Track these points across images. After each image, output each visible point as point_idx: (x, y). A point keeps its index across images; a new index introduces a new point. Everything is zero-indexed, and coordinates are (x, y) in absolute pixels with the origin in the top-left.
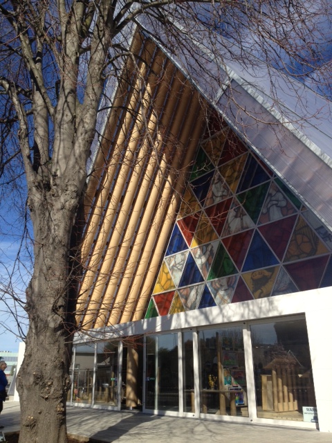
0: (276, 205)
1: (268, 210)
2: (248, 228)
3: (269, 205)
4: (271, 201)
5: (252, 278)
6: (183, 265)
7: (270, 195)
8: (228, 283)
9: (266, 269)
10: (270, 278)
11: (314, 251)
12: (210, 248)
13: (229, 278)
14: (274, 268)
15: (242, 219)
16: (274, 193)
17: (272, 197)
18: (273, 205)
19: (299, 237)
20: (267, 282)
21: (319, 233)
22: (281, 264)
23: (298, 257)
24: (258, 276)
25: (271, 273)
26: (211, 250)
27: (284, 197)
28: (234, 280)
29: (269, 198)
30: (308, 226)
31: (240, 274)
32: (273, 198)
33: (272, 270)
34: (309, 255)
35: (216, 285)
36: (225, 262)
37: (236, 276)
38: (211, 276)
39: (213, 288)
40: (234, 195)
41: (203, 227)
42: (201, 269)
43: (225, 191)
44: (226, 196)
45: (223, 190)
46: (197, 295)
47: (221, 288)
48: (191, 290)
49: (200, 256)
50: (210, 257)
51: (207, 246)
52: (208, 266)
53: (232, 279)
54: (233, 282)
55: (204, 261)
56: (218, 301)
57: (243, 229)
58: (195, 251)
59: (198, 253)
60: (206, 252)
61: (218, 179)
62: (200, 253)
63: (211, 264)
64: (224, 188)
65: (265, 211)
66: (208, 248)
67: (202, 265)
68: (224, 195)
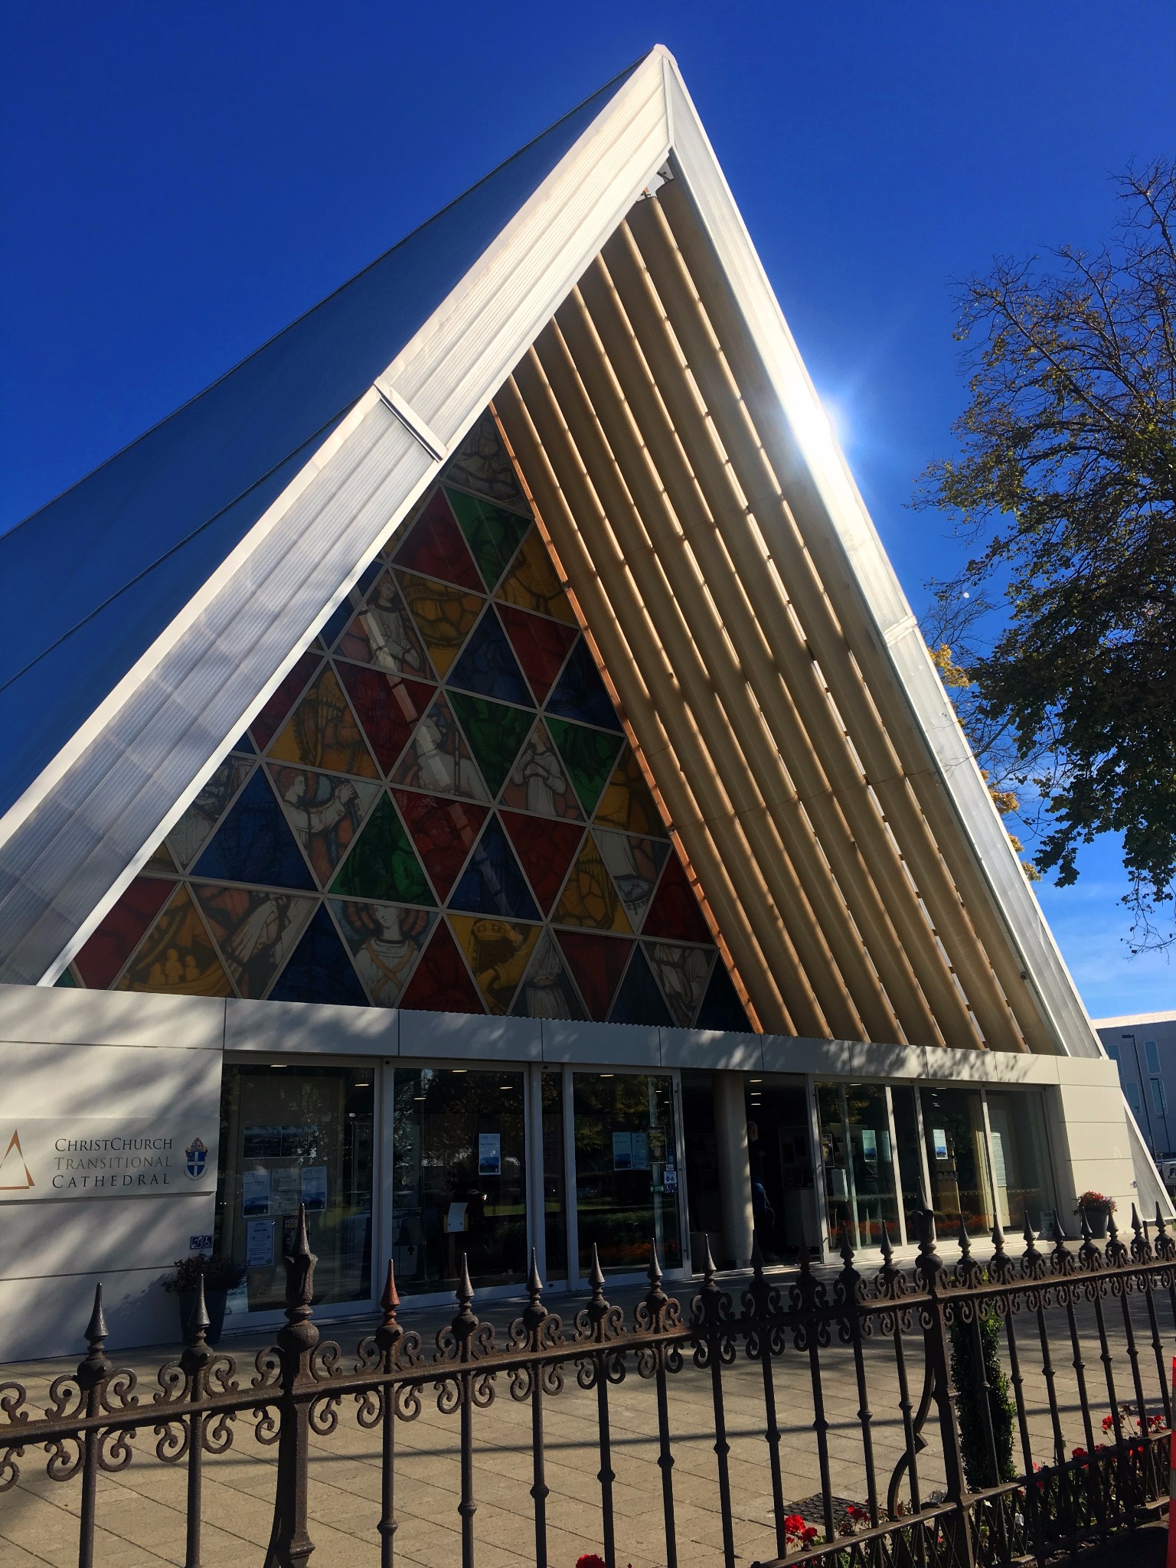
2: (471, 797)
8: (401, 923)
11: (608, 921)
13: (407, 911)
19: (585, 880)
26: (351, 804)
28: (421, 923)
30: (600, 862)
31: (442, 910)
34: (599, 925)
35: (360, 919)
36: (397, 859)
37: (428, 912)
38: (345, 884)
39: (351, 923)
40: (442, 686)
41: (323, 713)
42: (305, 846)
43: (413, 651)
44: (412, 667)
45: (404, 642)
46: (282, 927)
47: (378, 931)
48: (255, 902)
49: (307, 803)
50: (346, 824)
51: (336, 782)
52: (333, 848)
53: (417, 917)
54: (418, 928)
55: (317, 825)
56: (362, 963)
57: (458, 790)
58: (285, 775)
59: (297, 789)
60: (329, 800)
61: (391, 601)
62: (306, 792)
63: (346, 847)
64: (409, 639)
65: (518, 779)
66: (337, 791)
67: (311, 835)
68: (407, 662)
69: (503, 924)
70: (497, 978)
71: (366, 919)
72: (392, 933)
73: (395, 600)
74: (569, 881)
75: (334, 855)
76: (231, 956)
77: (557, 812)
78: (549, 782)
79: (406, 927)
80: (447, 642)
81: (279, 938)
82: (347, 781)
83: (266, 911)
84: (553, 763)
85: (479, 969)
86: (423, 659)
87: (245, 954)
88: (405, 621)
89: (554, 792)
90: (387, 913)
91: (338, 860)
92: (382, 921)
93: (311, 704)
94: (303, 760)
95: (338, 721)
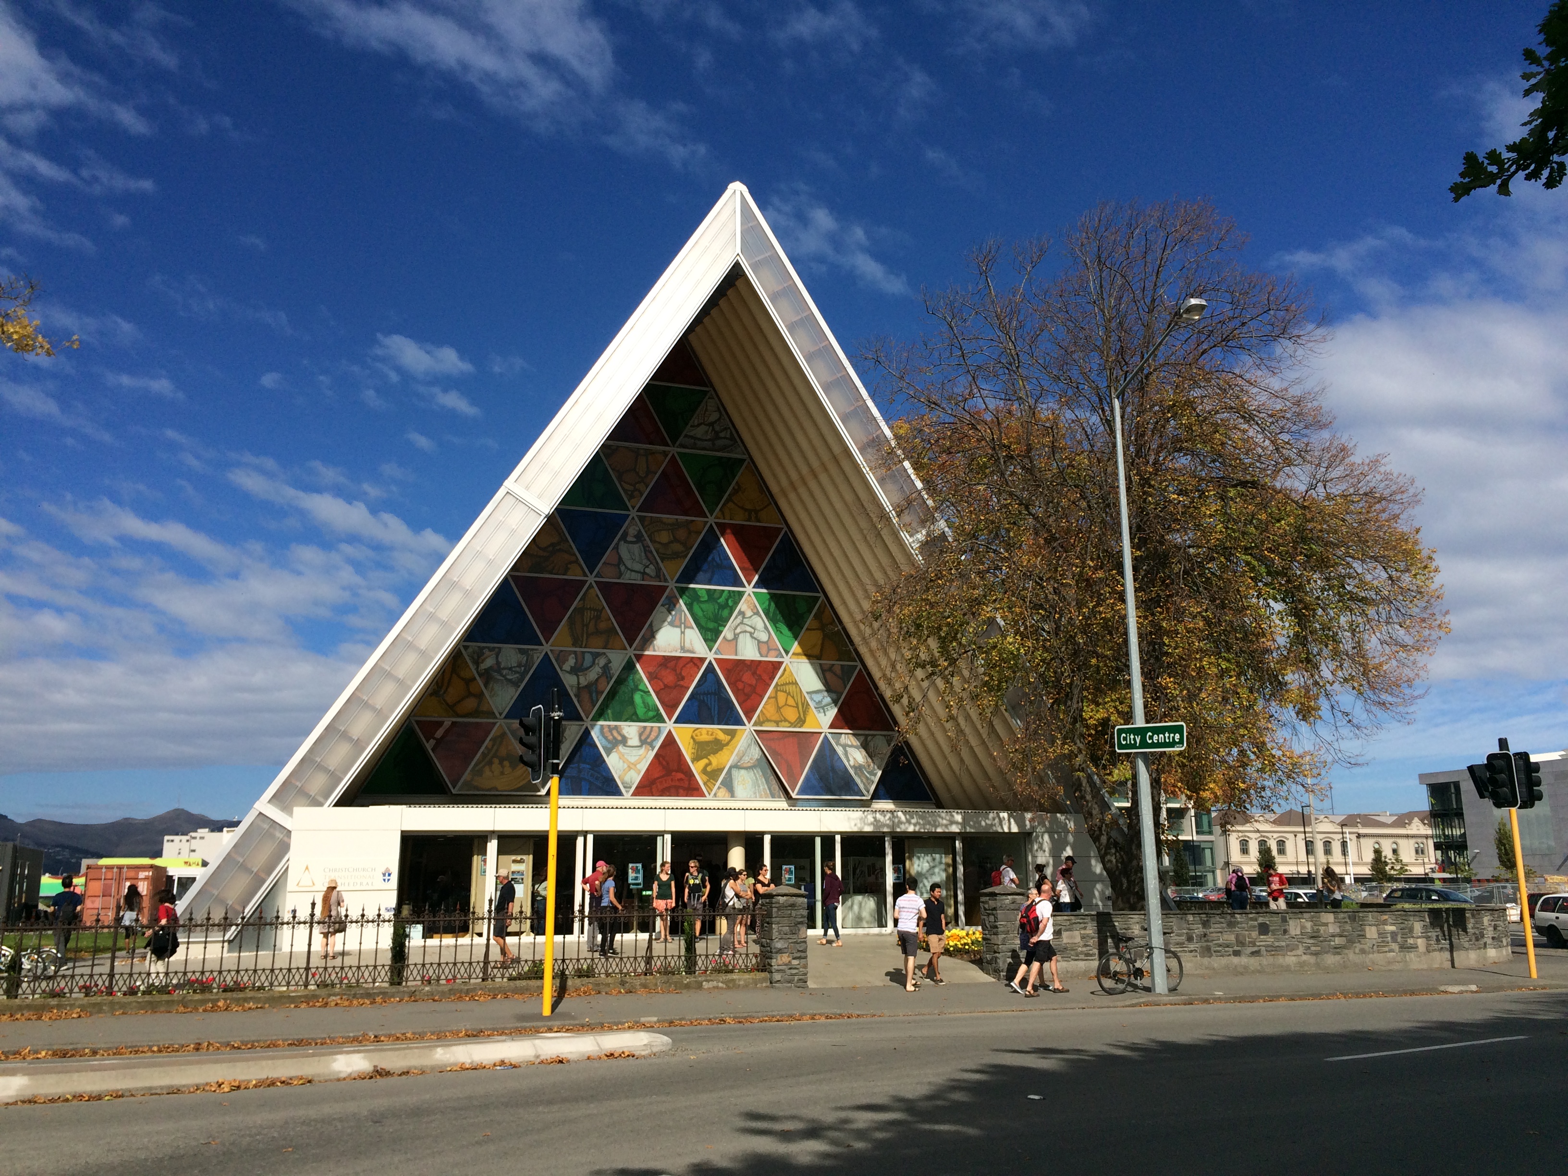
0: (751, 634)
1: (736, 637)
2: (693, 652)
3: (738, 631)
4: (742, 623)
5: (692, 737)
6: (523, 675)
7: (741, 613)
8: (640, 735)
9: (721, 729)
10: (727, 744)
11: (801, 721)
12: (602, 662)
13: (645, 728)
14: (736, 730)
15: (683, 633)
16: (749, 613)
17: (744, 617)
18: (745, 632)
19: (782, 697)
20: (721, 749)
21: (812, 699)
22: (749, 728)
23: (777, 723)
24: (704, 737)
25: (728, 738)
26: (606, 669)
27: (766, 628)
28: (654, 734)
29: (740, 617)
30: (796, 683)
31: (669, 725)
32: (745, 621)
33: (732, 734)
34: (792, 725)
35: (612, 735)
36: (637, 698)
37: (659, 728)
38: (602, 714)
39: (606, 738)
40: (672, 584)
41: (588, 615)
42: (575, 696)
43: (651, 566)
44: (651, 577)
45: (645, 561)
49: (576, 670)
50: (603, 681)
51: (596, 656)
52: (594, 695)
53: (651, 731)
54: (652, 736)
55: (583, 682)
56: (614, 762)
57: (683, 649)
58: (562, 657)
59: (571, 661)
60: (591, 667)
61: (635, 536)
62: (575, 663)
63: (602, 692)
64: (649, 560)
65: (730, 636)
66: (596, 661)
67: (579, 688)
68: (648, 575)
71: (615, 734)
72: (634, 741)
73: (639, 537)
74: (769, 698)
75: (594, 699)
77: (760, 653)
78: (755, 635)
79: (643, 738)
80: (676, 556)
82: (604, 654)
84: (760, 622)
85: (696, 759)
88: (646, 550)
89: (759, 642)
90: (631, 730)
91: (598, 700)
92: (626, 735)
93: (580, 611)
94: (574, 645)
95: (598, 618)
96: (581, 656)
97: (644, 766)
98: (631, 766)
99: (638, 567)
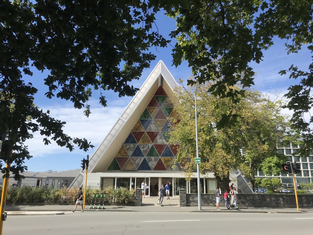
2: (164, 143)
5: (164, 159)
6: (134, 149)
9: (170, 158)
12: (148, 146)
13: (155, 158)
15: (162, 140)
20: (170, 161)
22: (175, 157)
24: (167, 159)
28: (157, 159)
31: (160, 157)
33: (172, 158)
36: (154, 152)
38: (148, 155)
39: (148, 160)
40: (160, 131)
41: (145, 138)
46: (140, 161)
47: (152, 160)
48: (137, 158)
49: (143, 148)
50: (148, 149)
51: (146, 145)
55: (144, 150)
56: (150, 164)
57: (162, 143)
58: (141, 145)
59: (142, 146)
63: (148, 151)
64: (156, 127)
67: (144, 151)
69: (169, 158)
70: (168, 164)
72: (154, 160)
76: (135, 164)
80: (161, 126)
81: (140, 162)
82: (148, 144)
83: (138, 159)
85: (165, 163)
86: (158, 129)
87: (136, 164)
88: (155, 125)
90: (153, 158)
91: (147, 153)
93: (144, 137)
94: (143, 143)
95: (147, 138)
96: (144, 145)
97: (155, 165)
98: (153, 165)
99: (154, 129)
